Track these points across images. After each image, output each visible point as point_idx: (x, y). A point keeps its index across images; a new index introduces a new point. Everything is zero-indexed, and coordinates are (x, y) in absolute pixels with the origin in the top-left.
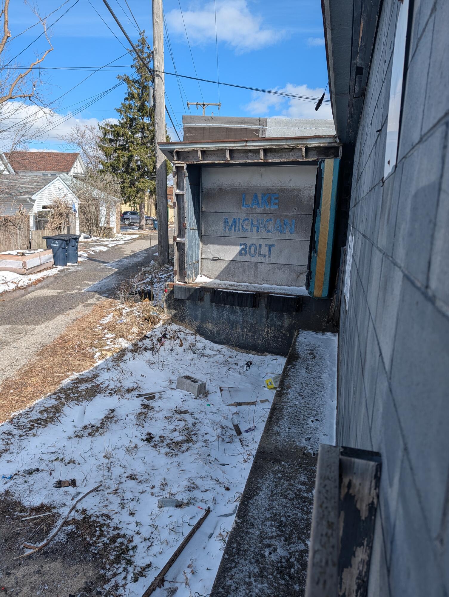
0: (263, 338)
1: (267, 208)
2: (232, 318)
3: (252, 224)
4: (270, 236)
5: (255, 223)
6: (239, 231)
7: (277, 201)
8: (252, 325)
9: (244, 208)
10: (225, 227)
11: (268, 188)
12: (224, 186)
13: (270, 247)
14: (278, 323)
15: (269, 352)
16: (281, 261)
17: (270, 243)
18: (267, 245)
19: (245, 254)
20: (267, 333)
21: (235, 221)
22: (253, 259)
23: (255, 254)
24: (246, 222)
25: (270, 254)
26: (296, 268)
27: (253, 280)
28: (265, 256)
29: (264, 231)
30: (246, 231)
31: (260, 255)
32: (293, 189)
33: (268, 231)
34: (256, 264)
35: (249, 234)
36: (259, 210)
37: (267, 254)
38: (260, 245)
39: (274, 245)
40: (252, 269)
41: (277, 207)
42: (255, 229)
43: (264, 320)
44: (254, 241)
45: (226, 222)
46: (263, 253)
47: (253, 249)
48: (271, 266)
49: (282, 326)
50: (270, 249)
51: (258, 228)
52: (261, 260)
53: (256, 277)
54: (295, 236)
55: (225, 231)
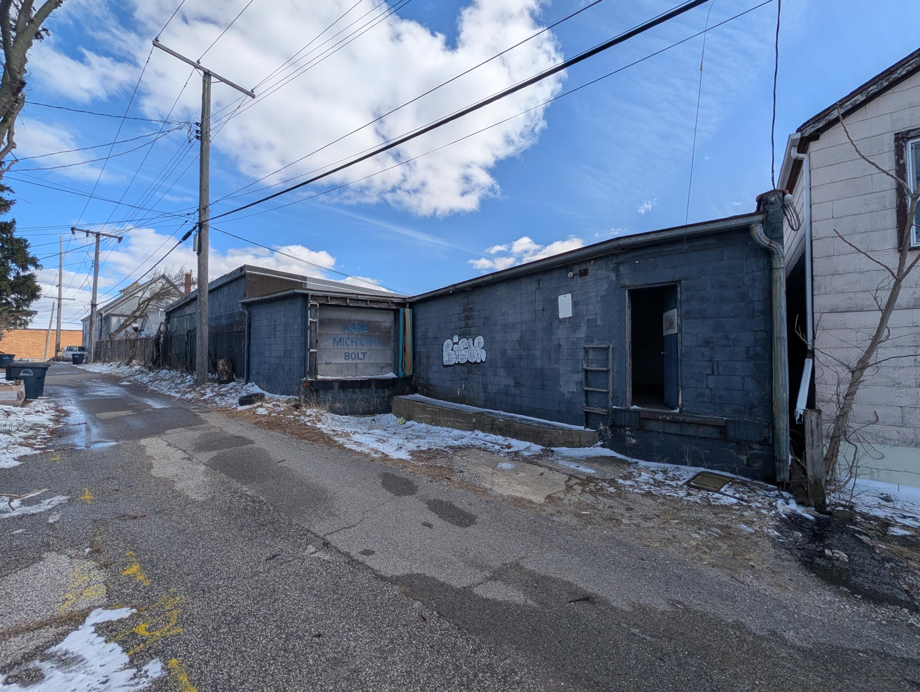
0: (374, 405)
1: (361, 331)
2: (354, 397)
3: (352, 341)
4: (363, 347)
5: (354, 340)
6: (344, 345)
7: (367, 328)
8: (366, 399)
9: (346, 331)
10: (334, 342)
11: (362, 321)
12: (333, 318)
13: (364, 354)
14: (382, 395)
15: (378, 413)
16: (372, 361)
17: (364, 351)
18: (362, 353)
19: (349, 359)
20: (376, 402)
21: (341, 339)
22: (354, 362)
23: (355, 358)
24: (348, 340)
25: (364, 358)
26: (380, 365)
27: (354, 374)
28: (361, 359)
29: (360, 345)
30: (349, 345)
31: (358, 358)
32: (376, 322)
33: (362, 345)
34: (356, 364)
35: (350, 347)
36: (356, 333)
37: (363, 358)
38: (358, 353)
39: (366, 353)
40: (354, 368)
41: (367, 331)
42: (354, 344)
43: (374, 394)
44: (354, 351)
45: (335, 340)
46: (360, 357)
47: (353, 355)
48: (366, 365)
49: (384, 396)
50: (364, 355)
51: (356, 343)
52: (360, 361)
53: (356, 372)
54: (378, 347)
55: (334, 345)
